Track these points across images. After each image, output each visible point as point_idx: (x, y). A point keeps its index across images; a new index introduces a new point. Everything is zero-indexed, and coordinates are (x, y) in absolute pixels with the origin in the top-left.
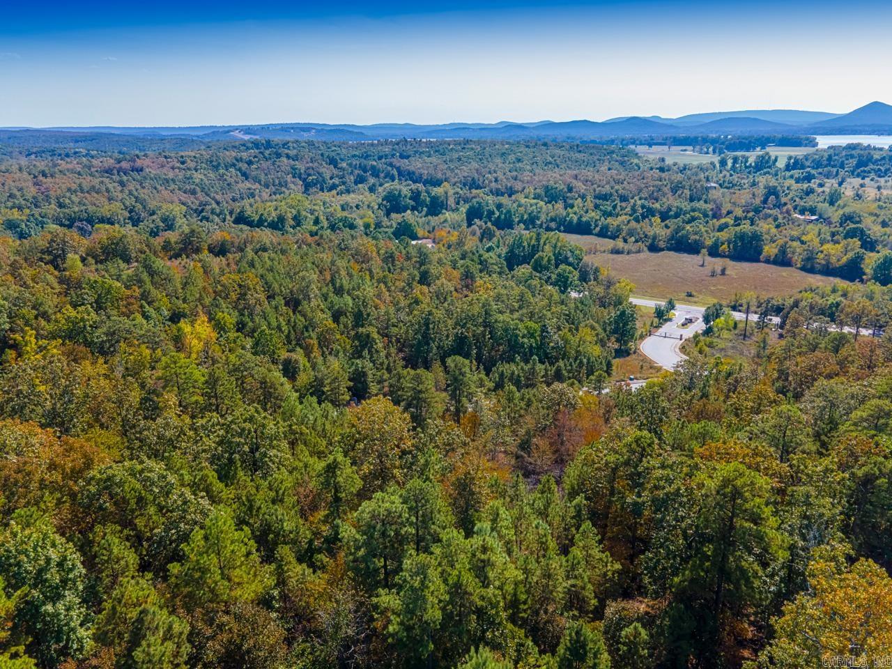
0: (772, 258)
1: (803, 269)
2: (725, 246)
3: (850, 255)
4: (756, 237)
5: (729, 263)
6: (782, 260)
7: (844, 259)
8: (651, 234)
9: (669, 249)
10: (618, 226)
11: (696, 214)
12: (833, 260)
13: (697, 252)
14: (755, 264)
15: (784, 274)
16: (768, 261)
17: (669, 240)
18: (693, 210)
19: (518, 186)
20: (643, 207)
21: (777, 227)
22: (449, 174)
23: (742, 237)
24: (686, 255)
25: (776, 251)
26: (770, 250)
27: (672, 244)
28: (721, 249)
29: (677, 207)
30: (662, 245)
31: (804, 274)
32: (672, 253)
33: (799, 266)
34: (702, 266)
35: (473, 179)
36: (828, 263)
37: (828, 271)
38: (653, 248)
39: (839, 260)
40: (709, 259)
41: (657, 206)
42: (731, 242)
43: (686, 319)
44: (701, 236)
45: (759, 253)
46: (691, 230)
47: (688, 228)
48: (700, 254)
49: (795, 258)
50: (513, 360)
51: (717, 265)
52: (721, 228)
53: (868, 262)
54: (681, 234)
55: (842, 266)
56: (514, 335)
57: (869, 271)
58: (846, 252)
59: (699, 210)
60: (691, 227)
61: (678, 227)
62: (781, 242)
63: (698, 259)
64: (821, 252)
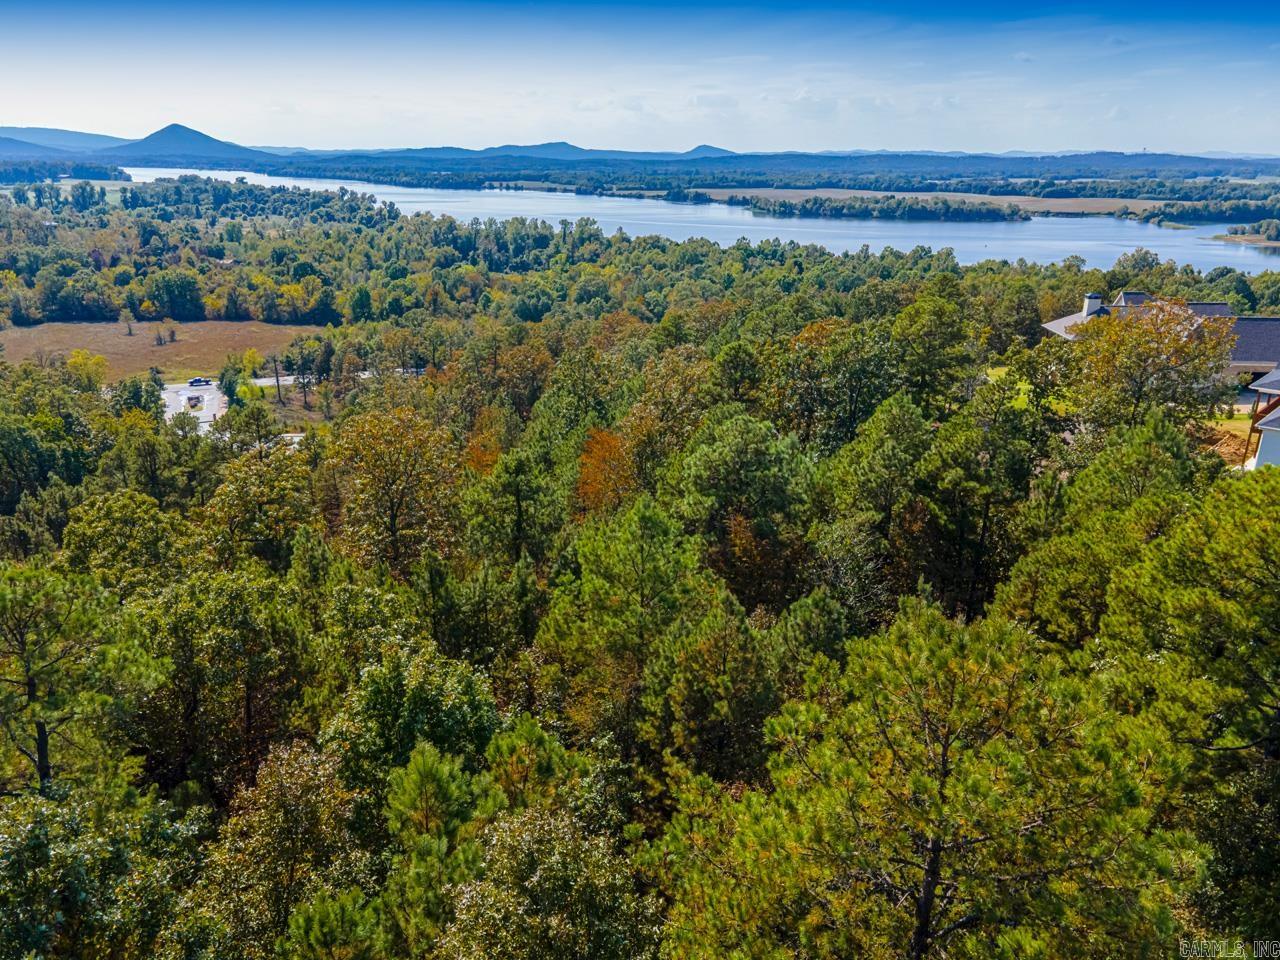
0: (223, 311)
1: (268, 320)
2: (147, 304)
3: (317, 295)
4: (188, 286)
5: (170, 324)
6: (236, 313)
7: (312, 302)
9: (52, 319)
11: (69, 262)
12: (299, 303)
13: (114, 319)
14: (202, 323)
15: (253, 329)
16: (218, 318)
17: (44, 305)
21: (202, 271)
23: (168, 287)
24: (85, 325)
25: (224, 302)
26: (212, 302)
27: (52, 311)
28: (143, 307)
29: (28, 253)
30: (36, 314)
32: (59, 324)
33: (261, 317)
34: (130, 334)
36: (295, 309)
37: (298, 318)
38: (21, 320)
39: (305, 304)
40: (136, 326)
42: (153, 297)
43: (190, 399)
44: (102, 294)
45: (201, 308)
46: (79, 285)
47: (70, 283)
48: (121, 318)
49: (252, 308)
50: (45, 482)
51: (163, 328)
52: (123, 280)
53: (343, 301)
54: (62, 293)
55: (313, 311)
56: (27, 441)
57: (347, 311)
58: (310, 293)
59: (71, 256)
60: (77, 281)
61: (54, 282)
62: (225, 290)
63: (121, 326)
64: (282, 296)
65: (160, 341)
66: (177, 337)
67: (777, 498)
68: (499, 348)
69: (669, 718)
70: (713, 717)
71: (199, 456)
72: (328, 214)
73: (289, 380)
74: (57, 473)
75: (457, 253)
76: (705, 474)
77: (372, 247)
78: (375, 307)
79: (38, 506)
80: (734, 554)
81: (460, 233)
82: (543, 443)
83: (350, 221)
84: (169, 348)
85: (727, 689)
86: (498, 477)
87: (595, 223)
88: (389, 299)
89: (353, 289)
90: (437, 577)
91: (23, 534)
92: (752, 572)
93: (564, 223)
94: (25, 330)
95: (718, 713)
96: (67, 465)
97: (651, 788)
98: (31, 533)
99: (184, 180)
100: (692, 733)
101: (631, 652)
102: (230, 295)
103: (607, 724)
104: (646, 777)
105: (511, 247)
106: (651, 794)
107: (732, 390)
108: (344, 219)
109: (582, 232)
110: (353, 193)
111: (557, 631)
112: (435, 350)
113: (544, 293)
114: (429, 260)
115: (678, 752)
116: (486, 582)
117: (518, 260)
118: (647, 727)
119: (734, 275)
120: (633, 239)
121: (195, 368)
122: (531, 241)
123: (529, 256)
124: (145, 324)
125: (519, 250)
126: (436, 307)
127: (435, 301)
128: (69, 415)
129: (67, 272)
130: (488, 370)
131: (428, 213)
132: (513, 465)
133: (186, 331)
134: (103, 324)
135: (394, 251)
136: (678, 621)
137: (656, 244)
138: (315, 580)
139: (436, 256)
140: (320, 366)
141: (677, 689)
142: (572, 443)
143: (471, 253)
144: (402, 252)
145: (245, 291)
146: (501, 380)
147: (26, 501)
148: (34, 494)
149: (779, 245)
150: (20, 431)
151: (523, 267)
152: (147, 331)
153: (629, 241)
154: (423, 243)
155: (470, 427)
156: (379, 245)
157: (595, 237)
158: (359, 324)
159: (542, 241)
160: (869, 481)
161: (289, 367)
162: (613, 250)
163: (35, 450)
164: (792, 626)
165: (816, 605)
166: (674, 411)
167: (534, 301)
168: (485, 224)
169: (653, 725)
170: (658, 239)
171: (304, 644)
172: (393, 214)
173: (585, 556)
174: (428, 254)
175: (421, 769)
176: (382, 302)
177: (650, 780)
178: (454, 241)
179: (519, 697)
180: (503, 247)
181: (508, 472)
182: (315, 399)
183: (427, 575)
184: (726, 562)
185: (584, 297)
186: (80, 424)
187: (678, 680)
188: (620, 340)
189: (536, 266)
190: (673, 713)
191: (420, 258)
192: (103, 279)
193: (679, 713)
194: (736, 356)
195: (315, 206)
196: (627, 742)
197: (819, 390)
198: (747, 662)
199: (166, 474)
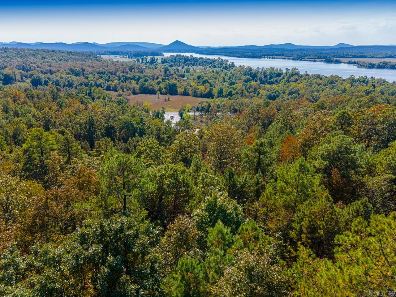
0: (182, 93)
1: (194, 96)
2: (164, 90)
3: (208, 89)
4: (174, 85)
5: (169, 96)
6: (186, 94)
7: (207, 91)
8: (131, 87)
9: (141, 93)
10: (115, 85)
11: (147, 78)
12: (203, 91)
13: (155, 94)
14: (176, 96)
15: (190, 98)
16: (181, 95)
17: (140, 89)
18: (145, 77)
19: (54, 69)
20: (123, 76)
21: (178, 81)
22: (6, 64)
23: (169, 85)
24: (149, 95)
25: (183, 90)
26: (180, 90)
27: (141, 91)
28: (162, 91)
29: (138, 76)
30: (138, 91)
31: (194, 98)
32: (143, 95)
33: (192, 95)
34: (159, 98)
35: (23, 66)
36: (202, 93)
37: (202, 96)
38: (134, 93)
39: (205, 92)
40: (161, 96)
41: (128, 75)
42: (165, 88)
43: (171, 117)
44: (153, 87)
45: (177, 91)
46: (148, 84)
47: (146, 84)
48: (157, 93)
49: (190, 92)
50: (135, 136)
51: (167, 97)
52: (159, 83)
53: (215, 91)
54: (144, 86)
55: (206, 94)
56: (132, 124)
57: (216, 94)
58: (206, 89)
59: (147, 76)
60: (148, 83)
61: (143, 83)
62: (183, 87)
63: (157, 96)
64: (198, 89)
65: (166, 100)
66: (170, 100)
67: (353, 165)
68: (260, 108)
69: (301, 232)
70: (317, 234)
71: (171, 132)
72: (214, 65)
73: (197, 114)
74: (137, 134)
75: (251, 78)
76: (325, 154)
77: (226, 76)
78: (224, 94)
79: (132, 142)
80: (333, 182)
81: (253, 72)
82: (271, 138)
83: (220, 67)
84: (168, 102)
85: (323, 226)
86: (254, 147)
87: (297, 69)
88: (229, 91)
89: (218, 88)
90: (231, 175)
91: (128, 148)
92: (339, 189)
93: (287, 69)
94: (135, 95)
95: (319, 234)
96: (140, 131)
97: (292, 253)
98: (130, 149)
99: (177, 56)
100: (309, 238)
101: (291, 208)
102: (185, 88)
103: (280, 229)
104: (291, 249)
105: (268, 77)
106: (292, 255)
107: (340, 127)
108: (218, 67)
109: (293, 73)
110: (222, 59)
111: (267, 197)
112: (240, 107)
113: (277, 91)
114: (242, 80)
115: (303, 244)
116: (246, 179)
117: (270, 81)
118: (293, 233)
119: (347, 88)
120: (310, 75)
121: (173, 108)
122: (275, 75)
123: (274, 80)
124: (162, 95)
125: (271, 78)
126: (242, 94)
127: (242, 92)
128: (142, 119)
129: (146, 80)
130: (256, 114)
131: (243, 65)
132: (259, 143)
133: (173, 98)
134: (153, 95)
135: (232, 77)
136: (309, 201)
137: (319, 77)
138: (197, 171)
139: (244, 79)
140: (206, 110)
141: (305, 223)
142: (280, 139)
143: (255, 78)
144: (234, 77)
145: (189, 87)
146: (259, 118)
147: (130, 140)
148: (132, 139)
149: (367, 78)
150: (131, 122)
151: (272, 83)
152: (163, 97)
153: (308, 75)
154: (241, 74)
155: (248, 132)
156: (228, 75)
157: (297, 74)
158: (219, 98)
159: (279, 75)
160: (392, 163)
161: (198, 110)
162: (303, 79)
163: (133, 127)
164: (352, 210)
165: (362, 204)
166: (317, 132)
167: (274, 94)
168: (261, 69)
169: (295, 233)
170: (319, 75)
171: (191, 188)
172: (233, 65)
173: (279, 175)
174: (242, 78)
175: (218, 229)
176: (226, 92)
177: (292, 251)
178: (250, 75)
179: (252, 216)
180: (266, 76)
181: (257, 145)
182: (204, 120)
183: (228, 174)
184: (329, 184)
185: (291, 93)
186: (144, 121)
187: (306, 220)
188: (301, 107)
189: (276, 83)
190: (303, 230)
191: (239, 79)
192: (154, 83)
193: (305, 231)
194: (343, 115)
195: (211, 63)
196: (286, 237)
197: (375, 129)
198: (332, 219)
199: (162, 136)
